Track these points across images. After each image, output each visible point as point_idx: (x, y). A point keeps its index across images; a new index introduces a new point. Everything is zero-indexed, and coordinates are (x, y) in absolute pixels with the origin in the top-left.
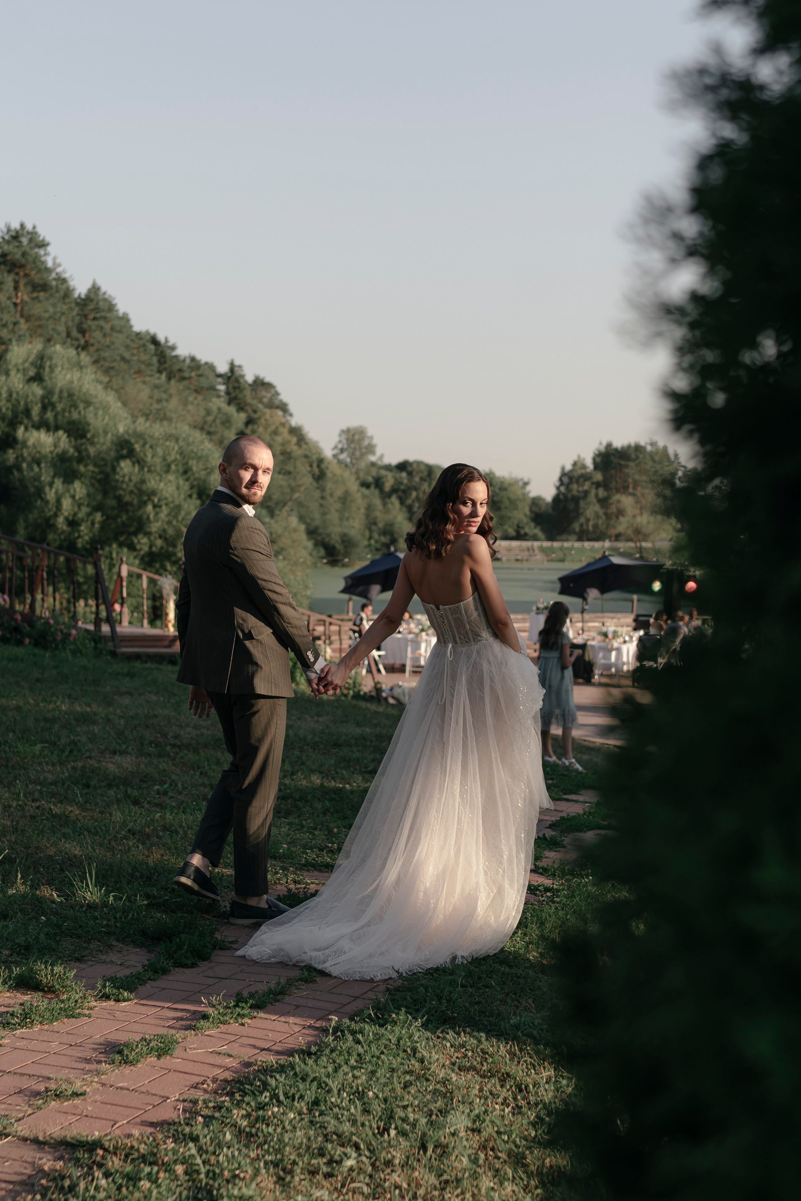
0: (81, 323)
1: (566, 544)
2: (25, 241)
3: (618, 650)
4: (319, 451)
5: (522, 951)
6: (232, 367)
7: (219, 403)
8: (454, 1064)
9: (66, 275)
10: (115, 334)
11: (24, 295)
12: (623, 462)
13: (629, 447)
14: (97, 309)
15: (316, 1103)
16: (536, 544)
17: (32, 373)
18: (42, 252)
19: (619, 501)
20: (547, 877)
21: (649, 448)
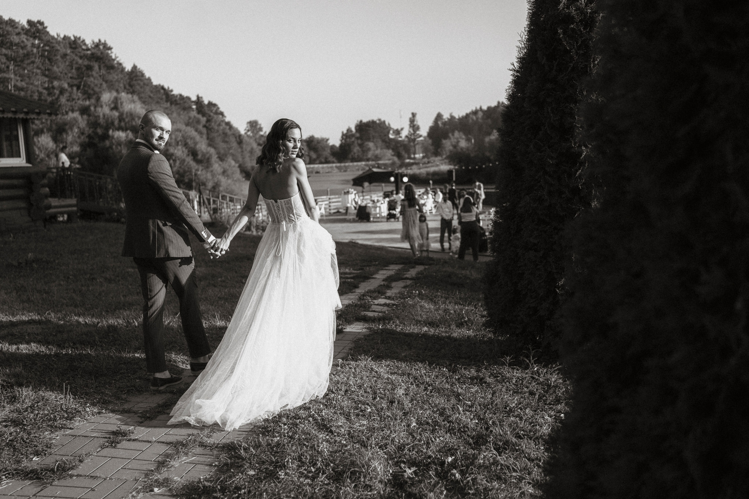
0: (130, 83)
1: (347, 164)
2: (101, 47)
3: (380, 207)
4: (239, 132)
5: (395, 328)
6: (198, 97)
7: (194, 114)
8: (388, 372)
9: (121, 62)
10: (145, 87)
11: (103, 71)
12: (367, 128)
13: (369, 122)
14: (136, 76)
15: (346, 391)
16: (334, 165)
17: (112, 106)
18: (109, 52)
19: (368, 145)
20: (391, 300)
21: (378, 122)
